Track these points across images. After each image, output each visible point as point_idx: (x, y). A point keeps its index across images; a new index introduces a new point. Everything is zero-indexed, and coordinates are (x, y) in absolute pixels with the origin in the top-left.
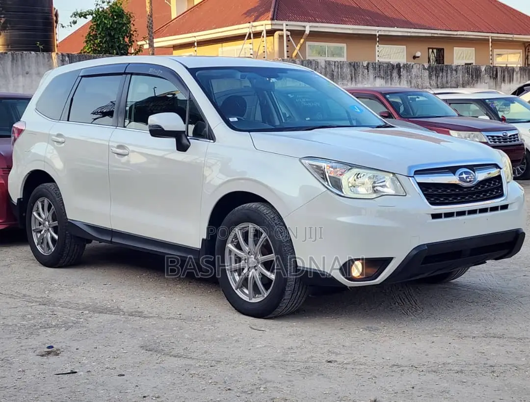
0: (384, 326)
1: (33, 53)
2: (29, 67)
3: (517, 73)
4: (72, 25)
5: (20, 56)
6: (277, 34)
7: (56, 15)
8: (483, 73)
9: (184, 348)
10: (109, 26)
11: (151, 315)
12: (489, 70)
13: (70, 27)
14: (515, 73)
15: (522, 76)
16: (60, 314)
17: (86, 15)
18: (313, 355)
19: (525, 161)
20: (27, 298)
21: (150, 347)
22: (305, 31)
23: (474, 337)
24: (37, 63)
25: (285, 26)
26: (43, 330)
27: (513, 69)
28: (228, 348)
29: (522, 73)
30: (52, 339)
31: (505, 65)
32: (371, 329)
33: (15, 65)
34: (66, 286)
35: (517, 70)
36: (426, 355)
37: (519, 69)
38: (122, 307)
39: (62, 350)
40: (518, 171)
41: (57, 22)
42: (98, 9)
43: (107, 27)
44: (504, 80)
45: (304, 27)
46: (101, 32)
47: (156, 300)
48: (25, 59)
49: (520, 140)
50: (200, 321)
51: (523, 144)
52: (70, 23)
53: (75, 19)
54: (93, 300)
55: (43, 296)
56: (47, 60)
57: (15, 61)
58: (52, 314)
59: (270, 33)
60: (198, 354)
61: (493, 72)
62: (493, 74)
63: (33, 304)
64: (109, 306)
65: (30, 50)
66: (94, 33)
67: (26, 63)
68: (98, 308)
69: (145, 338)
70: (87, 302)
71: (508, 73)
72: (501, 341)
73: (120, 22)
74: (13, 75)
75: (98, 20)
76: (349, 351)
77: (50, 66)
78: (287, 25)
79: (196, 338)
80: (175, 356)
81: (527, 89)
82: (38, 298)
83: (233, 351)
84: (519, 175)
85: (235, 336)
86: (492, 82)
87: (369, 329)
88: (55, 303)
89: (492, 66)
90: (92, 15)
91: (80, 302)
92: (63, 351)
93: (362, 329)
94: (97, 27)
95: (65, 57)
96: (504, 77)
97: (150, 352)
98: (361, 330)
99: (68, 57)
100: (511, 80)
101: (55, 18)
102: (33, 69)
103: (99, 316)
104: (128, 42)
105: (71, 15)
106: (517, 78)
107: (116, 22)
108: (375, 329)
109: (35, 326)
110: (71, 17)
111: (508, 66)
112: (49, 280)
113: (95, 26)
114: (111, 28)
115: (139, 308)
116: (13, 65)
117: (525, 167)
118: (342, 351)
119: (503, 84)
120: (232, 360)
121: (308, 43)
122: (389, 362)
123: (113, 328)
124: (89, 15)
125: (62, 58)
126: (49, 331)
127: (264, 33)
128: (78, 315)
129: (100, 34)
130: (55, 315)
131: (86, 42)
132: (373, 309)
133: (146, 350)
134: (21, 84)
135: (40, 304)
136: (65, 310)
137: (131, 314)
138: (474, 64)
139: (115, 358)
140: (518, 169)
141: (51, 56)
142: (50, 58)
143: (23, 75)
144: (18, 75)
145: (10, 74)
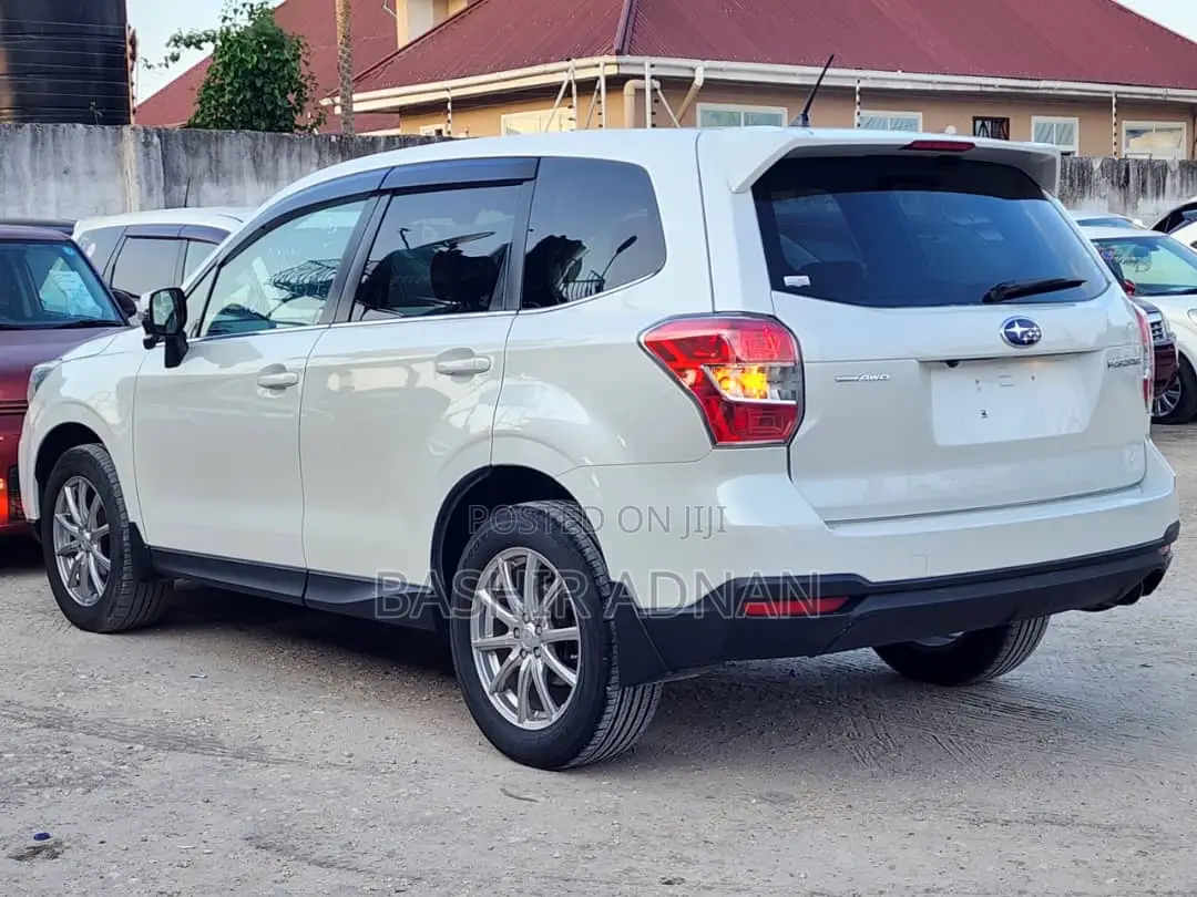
0: (807, 792)
1: (80, 126)
2: (71, 158)
3: (1173, 176)
4: (170, 63)
5: (50, 133)
6: (630, 86)
7: (133, 43)
8: (1097, 174)
9: (343, 842)
10: (250, 67)
11: (283, 757)
12: (1109, 168)
13: (164, 67)
14: (1169, 175)
15: (1185, 183)
16: (78, 751)
17: (200, 41)
18: (634, 864)
19: (1178, 381)
20: (14, 708)
21: (267, 840)
22: (693, 79)
23: (1007, 823)
24: (90, 150)
25: (649, 67)
26: (34, 791)
27: (1165, 167)
28: (443, 843)
29: (1185, 174)
30: (50, 814)
31: (1147, 157)
32: (777, 799)
33: (38, 153)
34: (106, 678)
35: (1174, 167)
36: (892, 868)
37: (1177, 165)
38: (221, 736)
39: (67, 844)
40: (1162, 403)
41: (133, 57)
42: (228, 29)
43: (247, 69)
44: (1144, 191)
45: (693, 70)
46: (233, 79)
47: (303, 719)
48: (61, 141)
49: (1165, 335)
50: (393, 772)
51: (1172, 346)
52: (166, 59)
53: (176, 50)
54: (162, 714)
55: (48, 705)
56: (110, 142)
57: (39, 145)
58: (62, 752)
59: (616, 83)
60: (375, 858)
61: (1119, 172)
62: (1119, 178)
63: (24, 725)
64: (194, 733)
65: (74, 121)
66: (217, 81)
67: (64, 149)
68: (167, 738)
69: (260, 815)
70: (146, 721)
71: (1152, 176)
72: (1067, 833)
73: (276, 57)
74: (34, 176)
75: (226, 53)
76: (716, 857)
77: (118, 156)
78: (652, 66)
79: (374, 818)
80: (320, 865)
81: (1190, 215)
82: (36, 710)
83: (453, 852)
84: (1165, 413)
85: (465, 812)
86: (1117, 197)
87: (771, 798)
88: (74, 723)
89: (1117, 159)
90: (213, 41)
91: (130, 721)
92: (68, 848)
93: (755, 797)
94: (225, 69)
95: (152, 137)
96: (1144, 184)
97: (265, 853)
98: (754, 801)
99: (159, 136)
100: (1159, 190)
101: (129, 49)
102: (80, 163)
103: (166, 757)
104: (293, 101)
105: (168, 41)
106: (1174, 186)
107: (267, 58)
108: (786, 800)
109: (18, 780)
110: (168, 45)
111: (1154, 158)
112: (70, 665)
113: (220, 68)
114: (255, 72)
115: (260, 737)
116: (35, 153)
117: (1177, 395)
118: (702, 855)
119: (1141, 200)
120: (447, 876)
121: (700, 106)
122: (803, 885)
123: (191, 790)
124: (206, 41)
125: (146, 138)
126: (47, 794)
127: (602, 83)
128: (119, 756)
129: (230, 84)
130: (67, 753)
131: (200, 103)
132: (789, 748)
133: (257, 848)
134: (51, 196)
135: (39, 726)
136: (94, 741)
137: (239, 755)
138: (1077, 155)
139: (182, 866)
140: (1162, 401)
141: (122, 133)
142: (119, 137)
143: (57, 176)
144: (45, 176)
145: (28, 174)
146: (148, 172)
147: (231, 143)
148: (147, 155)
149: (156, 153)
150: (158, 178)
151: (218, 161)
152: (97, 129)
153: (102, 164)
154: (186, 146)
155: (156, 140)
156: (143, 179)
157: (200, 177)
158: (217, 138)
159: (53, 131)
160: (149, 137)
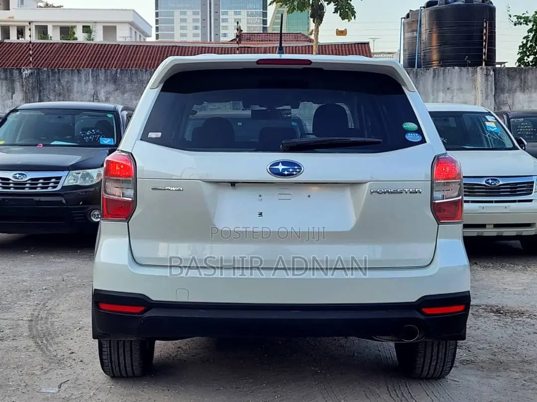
1: (457, 67)
2: (451, 82)
5: (442, 72)
24: (460, 78)
33: (436, 81)
48: (447, 75)
56: (471, 75)
57: (436, 77)
65: (454, 65)
67: (448, 79)
74: (433, 92)
77: (474, 81)
95: (490, 71)
99: (494, 71)
102: (455, 85)
116: (434, 81)
125: (487, 72)
134: (440, 100)
141: (477, 70)
142: (475, 72)
143: (443, 91)
144: (438, 91)
145: (430, 90)
146: (487, 88)
147: (533, 73)
148: (487, 80)
149: (491, 79)
150: (492, 90)
151: (525, 82)
152: (464, 69)
153: (466, 85)
154: (508, 75)
155: (492, 73)
156: (484, 92)
157: (515, 89)
158: (525, 70)
159: (444, 71)
160: (489, 71)
